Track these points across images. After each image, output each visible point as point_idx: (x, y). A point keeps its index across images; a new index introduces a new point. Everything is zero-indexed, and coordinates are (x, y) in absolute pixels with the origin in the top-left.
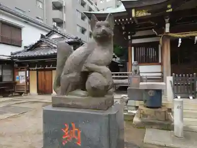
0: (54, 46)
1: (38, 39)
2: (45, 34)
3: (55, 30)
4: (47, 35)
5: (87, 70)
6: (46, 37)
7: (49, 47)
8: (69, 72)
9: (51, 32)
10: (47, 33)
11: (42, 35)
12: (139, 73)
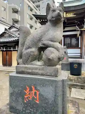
0: (13, 35)
1: (3, 31)
2: (7, 28)
3: (14, 25)
4: (8, 29)
5: (43, 46)
6: (8, 30)
7: (10, 36)
8: (29, 47)
9: (11, 27)
10: (9, 28)
11: (5, 29)
12: (67, 53)
